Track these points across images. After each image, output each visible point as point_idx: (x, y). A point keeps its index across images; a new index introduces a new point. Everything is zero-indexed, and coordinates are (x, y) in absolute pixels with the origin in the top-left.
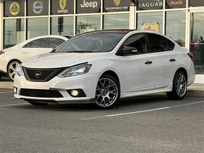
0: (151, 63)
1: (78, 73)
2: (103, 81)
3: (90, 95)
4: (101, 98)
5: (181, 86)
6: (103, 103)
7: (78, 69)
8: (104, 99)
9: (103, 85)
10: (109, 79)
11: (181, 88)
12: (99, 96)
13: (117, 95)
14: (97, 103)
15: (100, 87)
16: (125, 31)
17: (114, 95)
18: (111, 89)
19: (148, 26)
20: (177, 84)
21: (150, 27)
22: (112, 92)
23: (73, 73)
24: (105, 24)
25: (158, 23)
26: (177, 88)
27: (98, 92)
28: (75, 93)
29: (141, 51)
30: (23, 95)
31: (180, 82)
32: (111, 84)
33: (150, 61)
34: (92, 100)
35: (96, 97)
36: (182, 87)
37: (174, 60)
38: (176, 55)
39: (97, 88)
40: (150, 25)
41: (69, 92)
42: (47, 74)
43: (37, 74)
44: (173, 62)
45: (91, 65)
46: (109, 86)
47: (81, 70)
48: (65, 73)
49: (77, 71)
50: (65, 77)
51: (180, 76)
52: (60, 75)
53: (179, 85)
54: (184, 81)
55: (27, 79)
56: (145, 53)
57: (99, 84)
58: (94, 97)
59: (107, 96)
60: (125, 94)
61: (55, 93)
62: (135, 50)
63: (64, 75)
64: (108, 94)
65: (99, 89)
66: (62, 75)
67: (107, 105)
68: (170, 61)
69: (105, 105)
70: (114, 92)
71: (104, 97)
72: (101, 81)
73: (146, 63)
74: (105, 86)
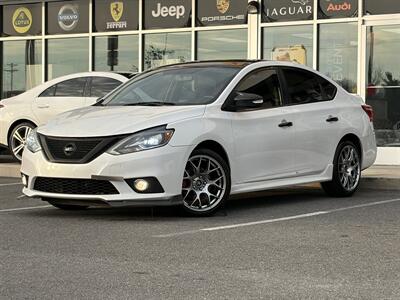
0: (290, 124)
1: (148, 146)
2: (196, 162)
3: (172, 189)
4: (193, 194)
5: (349, 170)
6: (197, 204)
7: (147, 137)
8: (198, 197)
9: (198, 168)
10: (209, 157)
11: (350, 174)
12: (189, 190)
13: (224, 188)
14: (186, 204)
15: (192, 174)
16: (239, 64)
17: (218, 189)
18: (213, 176)
19: (284, 53)
20: (341, 166)
21: (288, 55)
22: (214, 183)
23: (137, 146)
24: (199, 49)
25: (303, 47)
26: (341, 174)
27: (186, 183)
28: (142, 185)
29: (271, 103)
31: (348, 162)
32: (212, 168)
33: (288, 121)
34: (175, 198)
35: (184, 192)
36: (352, 172)
37: (335, 119)
38: (338, 110)
39: (185, 175)
40: (287, 50)
41: (131, 182)
42: (86, 149)
43: (67, 149)
44: (334, 123)
45: (174, 130)
46: (209, 171)
47: (154, 141)
48: (123, 147)
49: (145, 142)
50: (122, 153)
51: (347, 150)
52: (112, 150)
53: (346, 168)
54: (356, 160)
55: (48, 159)
56: (279, 106)
57: (189, 167)
58: (180, 193)
59: (205, 190)
60: (239, 187)
61: (103, 185)
62: (259, 99)
63: (121, 151)
64: (206, 187)
65: (188, 177)
66: (116, 150)
67: (205, 208)
68: (328, 120)
69: (200, 208)
70: (218, 183)
71: (198, 193)
72: (193, 161)
73: (280, 126)
74: (201, 171)
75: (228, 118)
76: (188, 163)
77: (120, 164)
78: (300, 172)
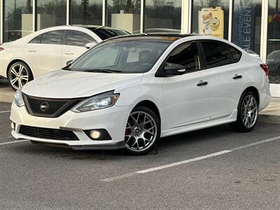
0: (206, 83)
1: (100, 106)
2: (135, 116)
3: (118, 137)
4: (133, 139)
5: (250, 113)
6: (135, 146)
7: (100, 100)
8: (137, 141)
9: (137, 121)
10: (146, 112)
11: (250, 115)
12: (130, 136)
13: (156, 135)
14: (127, 146)
15: (132, 125)
17: (151, 135)
18: (148, 126)
19: (208, 13)
20: (243, 110)
21: (211, 14)
22: (148, 131)
23: (92, 106)
25: (222, 9)
26: (243, 116)
27: (128, 132)
28: (96, 135)
30: (24, 134)
31: (248, 107)
32: (147, 120)
33: (205, 81)
34: (120, 143)
35: (126, 138)
36: (252, 114)
37: (240, 77)
38: (242, 70)
39: (127, 126)
40: (210, 10)
41: (88, 132)
42: (57, 107)
44: (239, 80)
45: (119, 94)
46: (145, 123)
47: (104, 102)
48: (82, 106)
49: (98, 104)
50: (81, 112)
51: (248, 98)
52: (75, 109)
53: (247, 111)
54: (254, 105)
55: (29, 113)
57: (130, 119)
58: (123, 140)
59: (142, 136)
60: (166, 132)
61: (68, 134)
63: (81, 110)
64: (143, 134)
65: (130, 127)
66: (78, 109)
67: (141, 149)
68: (234, 78)
69: (138, 149)
70: (151, 131)
71: (137, 138)
72: (133, 116)
73: (198, 85)
74: (139, 122)
75: (160, 82)
76: (130, 117)
77: (80, 119)
78: (213, 117)
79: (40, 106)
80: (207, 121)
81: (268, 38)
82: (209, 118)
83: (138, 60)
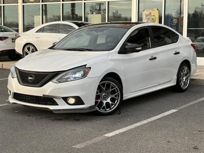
0: (155, 58)
1: (75, 78)
2: (103, 85)
4: (101, 103)
5: (184, 78)
6: (104, 108)
7: (75, 73)
8: (104, 105)
9: (104, 89)
10: (112, 81)
11: (184, 80)
12: (99, 101)
13: (119, 99)
15: (101, 92)
16: (128, 25)
17: (116, 99)
18: (113, 92)
20: (180, 77)
22: (113, 96)
23: (69, 78)
25: (158, 9)
26: (181, 81)
27: (98, 97)
28: (72, 101)
29: (145, 47)
30: (17, 99)
31: (184, 74)
32: (112, 88)
33: (154, 57)
34: (91, 107)
35: (96, 102)
36: (186, 79)
37: (178, 53)
38: (178, 48)
39: (97, 93)
41: (65, 99)
42: (41, 79)
43: (30, 78)
45: (90, 68)
46: (111, 90)
47: (78, 75)
48: (61, 78)
49: (74, 76)
50: (60, 82)
51: (183, 68)
52: (55, 80)
53: (183, 77)
54: (188, 73)
55: (20, 83)
56: (150, 48)
57: (99, 88)
58: (94, 104)
59: (109, 100)
61: (50, 100)
62: (139, 47)
64: (109, 98)
65: (99, 94)
66: (57, 80)
67: (108, 110)
68: (175, 54)
69: (106, 111)
70: (116, 96)
71: (105, 102)
72: (102, 84)
73: (150, 59)
74: (106, 90)
75: (122, 58)
76: (99, 85)
77: (59, 88)
78: (160, 83)
79: (27, 78)
80: (156, 86)
81: (188, 28)
82: (157, 84)
83: (104, 42)
